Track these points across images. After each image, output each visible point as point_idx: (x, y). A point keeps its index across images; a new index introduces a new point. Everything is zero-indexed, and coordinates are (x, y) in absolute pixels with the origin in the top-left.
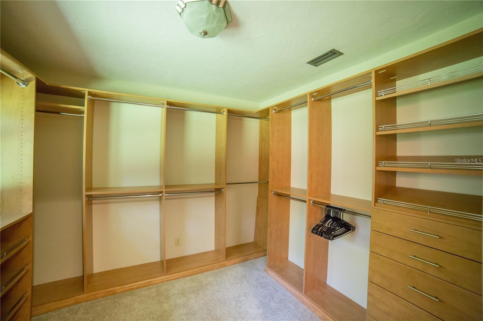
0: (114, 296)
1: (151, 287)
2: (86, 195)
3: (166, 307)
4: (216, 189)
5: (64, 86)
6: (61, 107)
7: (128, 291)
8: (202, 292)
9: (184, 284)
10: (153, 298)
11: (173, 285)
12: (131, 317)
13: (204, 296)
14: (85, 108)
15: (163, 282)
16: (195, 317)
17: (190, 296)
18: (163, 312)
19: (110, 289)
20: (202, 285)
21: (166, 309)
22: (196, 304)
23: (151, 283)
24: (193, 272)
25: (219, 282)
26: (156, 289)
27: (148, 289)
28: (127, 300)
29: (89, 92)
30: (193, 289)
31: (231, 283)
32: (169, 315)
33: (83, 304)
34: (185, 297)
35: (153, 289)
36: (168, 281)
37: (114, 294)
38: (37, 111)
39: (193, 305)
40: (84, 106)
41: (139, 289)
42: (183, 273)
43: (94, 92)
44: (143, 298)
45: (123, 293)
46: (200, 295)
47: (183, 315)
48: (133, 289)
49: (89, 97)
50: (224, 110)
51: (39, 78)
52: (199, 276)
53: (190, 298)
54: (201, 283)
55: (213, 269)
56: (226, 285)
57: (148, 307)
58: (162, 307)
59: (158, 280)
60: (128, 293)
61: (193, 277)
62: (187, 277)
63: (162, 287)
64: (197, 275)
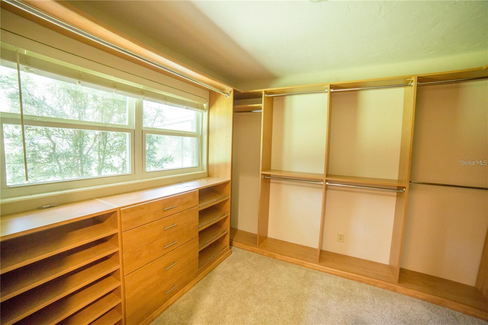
0: (273, 259)
1: (303, 268)
2: (262, 174)
3: (305, 291)
4: (398, 187)
5: (250, 91)
6: (249, 107)
7: (284, 261)
8: (348, 300)
9: (334, 282)
10: (299, 277)
11: (322, 276)
12: (277, 281)
13: (348, 306)
14: (262, 105)
15: (314, 269)
16: (326, 318)
17: (333, 296)
18: (301, 293)
19: (272, 253)
20: (352, 294)
21: (305, 292)
22: (334, 307)
23: (303, 264)
24: (348, 275)
25: (376, 303)
26: (305, 271)
27: (299, 268)
28: (280, 267)
29: (265, 91)
30: (340, 292)
31: (394, 315)
32: (305, 299)
33: (255, 254)
34: (328, 294)
35: (303, 270)
36: (319, 270)
37: (275, 258)
38: (234, 112)
39: (331, 306)
40: (262, 103)
41: (292, 264)
42: (336, 270)
43: (269, 91)
44: (291, 273)
45: (280, 261)
46: (343, 302)
47: (316, 308)
48: (288, 262)
49: (266, 95)
50: (412, 79)
51: (236, 89)
52: (354, 284)
53: (331, 298)
54: (352, 291)
55: (375, 285)
56: (384, 313)
57: (292, 282)
58: (302, 289)
59: (310, 265)
60: (284, 263)
61: (347, 280)
62: (340, 277)
63: (311, 273)
64: (352, 281)
